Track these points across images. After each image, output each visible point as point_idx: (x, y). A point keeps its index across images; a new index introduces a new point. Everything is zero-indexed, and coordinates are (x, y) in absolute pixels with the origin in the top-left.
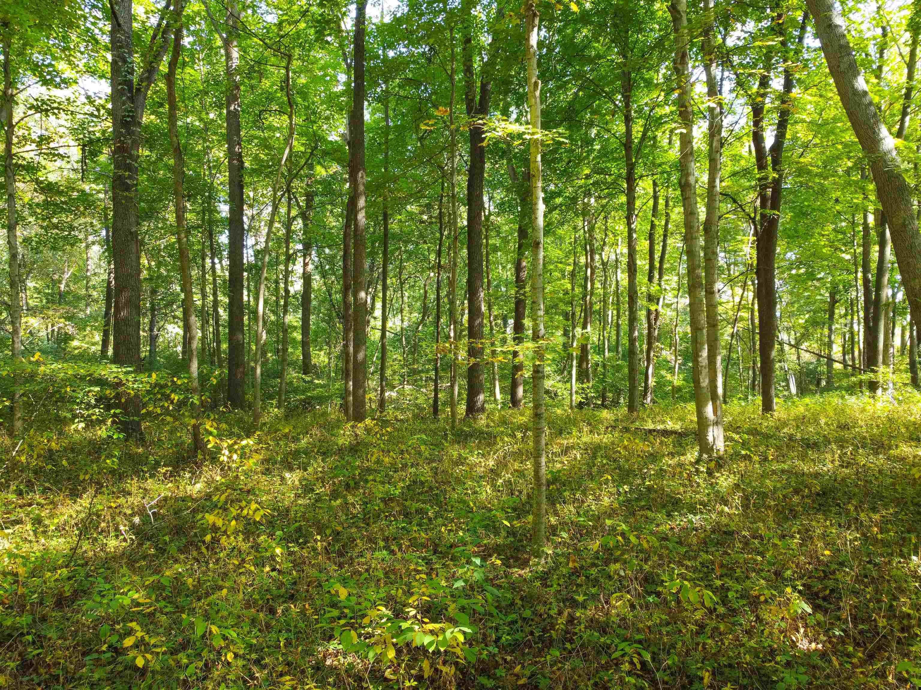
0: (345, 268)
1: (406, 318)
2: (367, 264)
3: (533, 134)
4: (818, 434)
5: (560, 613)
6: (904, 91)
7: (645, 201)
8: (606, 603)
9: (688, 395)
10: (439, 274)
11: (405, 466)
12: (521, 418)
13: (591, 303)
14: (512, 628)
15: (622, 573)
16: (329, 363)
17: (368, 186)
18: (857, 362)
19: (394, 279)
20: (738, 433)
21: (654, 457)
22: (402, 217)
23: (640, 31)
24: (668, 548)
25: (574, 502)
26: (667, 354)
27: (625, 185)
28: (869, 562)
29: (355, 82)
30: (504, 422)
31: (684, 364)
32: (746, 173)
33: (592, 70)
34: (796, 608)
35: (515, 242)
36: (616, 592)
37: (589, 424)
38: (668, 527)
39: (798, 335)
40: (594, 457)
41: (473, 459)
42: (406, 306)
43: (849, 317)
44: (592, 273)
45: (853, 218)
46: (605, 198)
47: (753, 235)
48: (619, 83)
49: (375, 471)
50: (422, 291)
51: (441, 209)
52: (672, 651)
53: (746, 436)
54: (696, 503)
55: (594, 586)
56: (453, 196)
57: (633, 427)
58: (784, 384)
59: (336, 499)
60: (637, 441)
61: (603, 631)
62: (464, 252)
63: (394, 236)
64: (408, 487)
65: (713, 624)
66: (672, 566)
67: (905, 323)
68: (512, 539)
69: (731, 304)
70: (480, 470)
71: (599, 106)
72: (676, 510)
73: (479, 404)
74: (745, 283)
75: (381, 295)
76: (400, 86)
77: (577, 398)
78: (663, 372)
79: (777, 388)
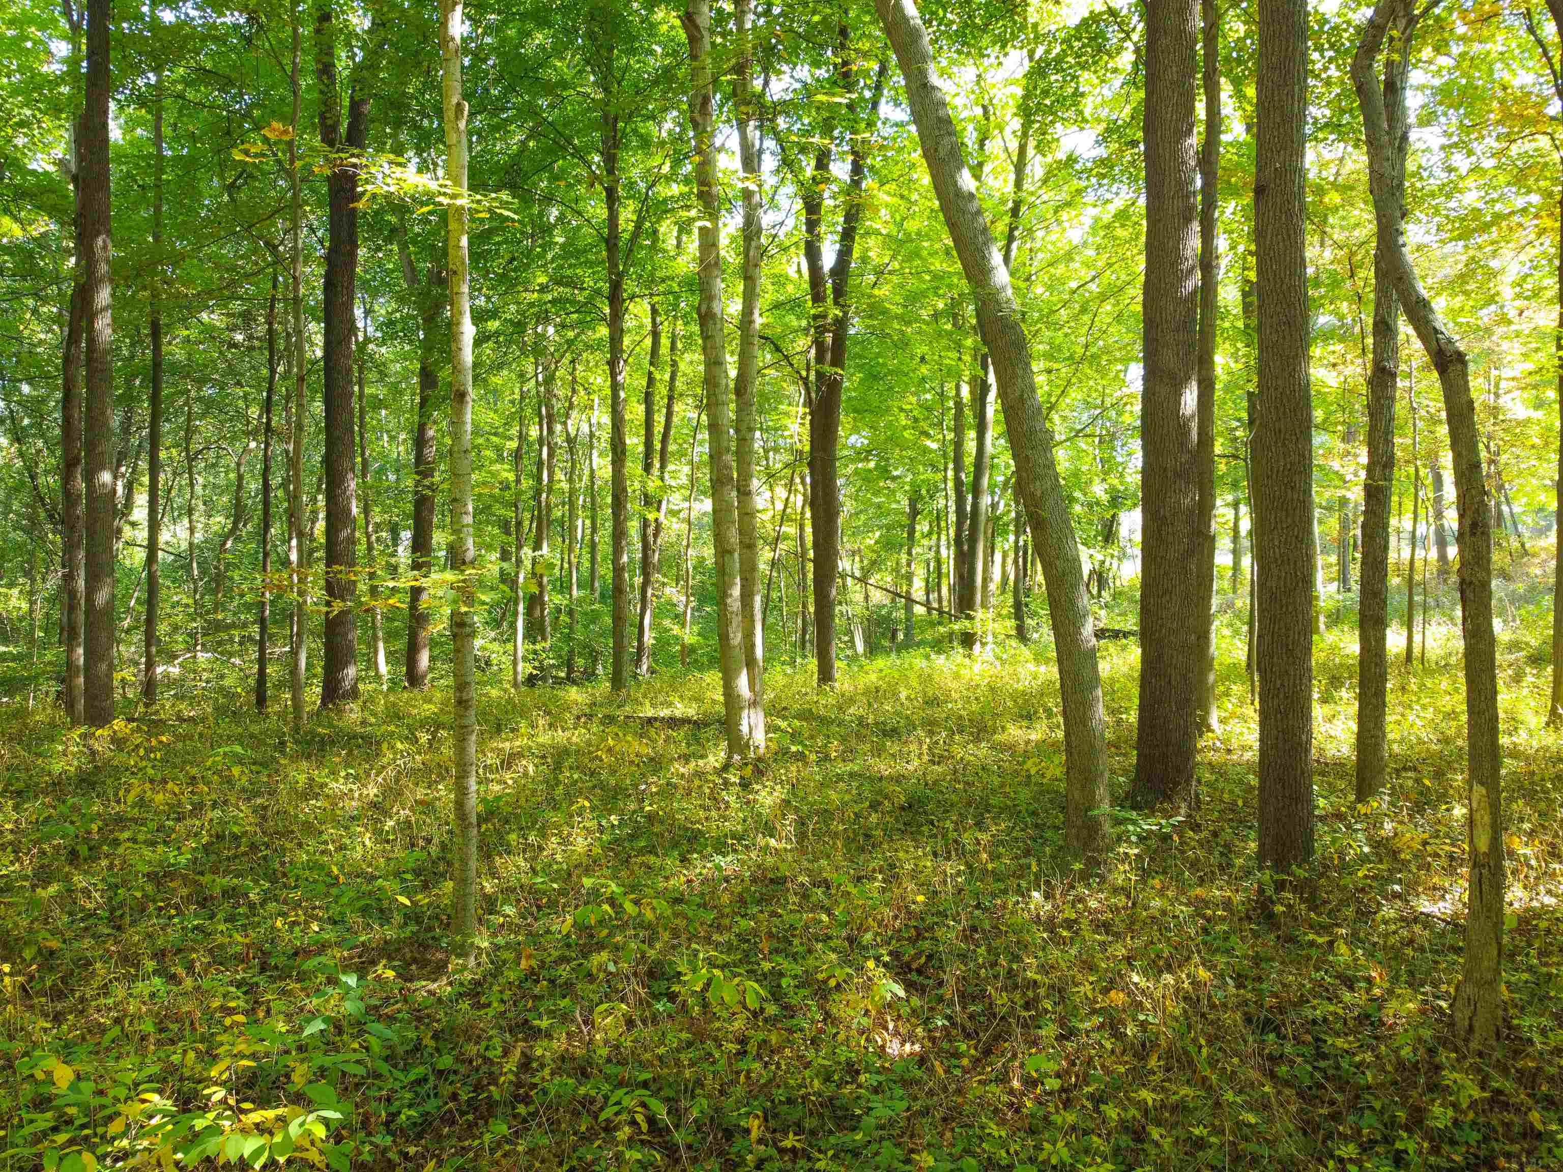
0: (67, 424)
1: (200, 526)
2: (115, 420)
3: (454, 197)
4: (897, 713)
5: (506, 1053)
6: (1010, 205)
7: (638, 338)
8: (586, 1023)
9: (705, 659)
10: (267, 445)
11: (198, 808)
12: (426, 706)
13: (548, 505)
14: (417, 1094)
15: (612, 968)
16: (31, 611)
17: (117, 266)
18: (945, 603)
19: (174, 452)
20: (784, 718)
21: (656, 764)
22: (193, 334)
23: (632, 52)
24: (686, 917)
25: (524, 851)
26: (673, 593)
27: (607, 310)
28: (978, 906)
29: (89, 58)
30: (395, 715)
31: (698, 609)
32: (793, 305)
33: (552, 106)
34: (883, 993)
35: (414, 394)
36: (601, 1002)
37: (548, 713)
38: (683, 879)
39: (866, 562)
40: (558, 767)
41: (337, 786)
42: (200, 503)
43: (935, 537)
44: (551, 455)
45: (942, 387)
46: (572, 327)
47: (804, 406)
48: (597, 135)
49: (135, 820)
50: (232, 476)
51: (270, 324)
52: (698, 1091)
53: (797, 723)
54: (726, 836)
55: (564, 997)
56: (297, 301)
57: (620, 714)
58: (846, 638)
59: (46, 883)
60: (629, 738)
61: (583, 1072)
62: (318, 407)
63: (175, 368)
64: (206, 848)
65: (761, 1035)
66: (694, 946)
67: (1007, 547)
68: (415, 928)
69: (771, 513)
70: (352, 806)
71: (563, 170)
72: (695, 851)
73: (347, 684)
74: (792, 479)
75: (146, 480)
76: (184, 80)
77: (525, 669)
78: (667, 623)
79: (837, 646)
